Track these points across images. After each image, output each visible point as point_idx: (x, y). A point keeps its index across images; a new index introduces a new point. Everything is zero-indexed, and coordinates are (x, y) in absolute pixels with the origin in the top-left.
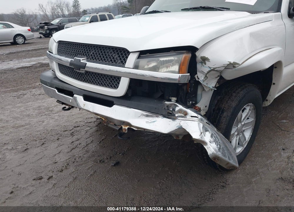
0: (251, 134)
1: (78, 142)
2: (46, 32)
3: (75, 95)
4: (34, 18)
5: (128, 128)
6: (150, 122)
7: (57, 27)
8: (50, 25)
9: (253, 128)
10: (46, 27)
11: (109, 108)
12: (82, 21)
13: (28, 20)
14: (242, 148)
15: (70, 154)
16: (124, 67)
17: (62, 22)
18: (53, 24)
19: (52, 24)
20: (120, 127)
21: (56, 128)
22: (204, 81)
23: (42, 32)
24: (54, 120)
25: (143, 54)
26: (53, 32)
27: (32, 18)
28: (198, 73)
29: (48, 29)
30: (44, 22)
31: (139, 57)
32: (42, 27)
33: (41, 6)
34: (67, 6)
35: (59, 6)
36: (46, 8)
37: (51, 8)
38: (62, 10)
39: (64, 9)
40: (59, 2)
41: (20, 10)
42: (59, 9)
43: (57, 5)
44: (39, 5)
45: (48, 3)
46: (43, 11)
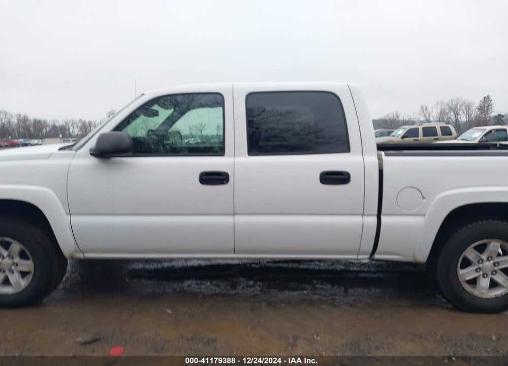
33: (424, 109)
34: (468, 108)
35: (454, 109)
36: (431, 111)
37: (439, 111)
38: (457, 114)
39: (461, 112)
40: (455, 102)
41: (392, 113)
42: (452, 113)
43: (450, 108)
44: (422, 107)
45: (437, 104)
46: (425, 115)
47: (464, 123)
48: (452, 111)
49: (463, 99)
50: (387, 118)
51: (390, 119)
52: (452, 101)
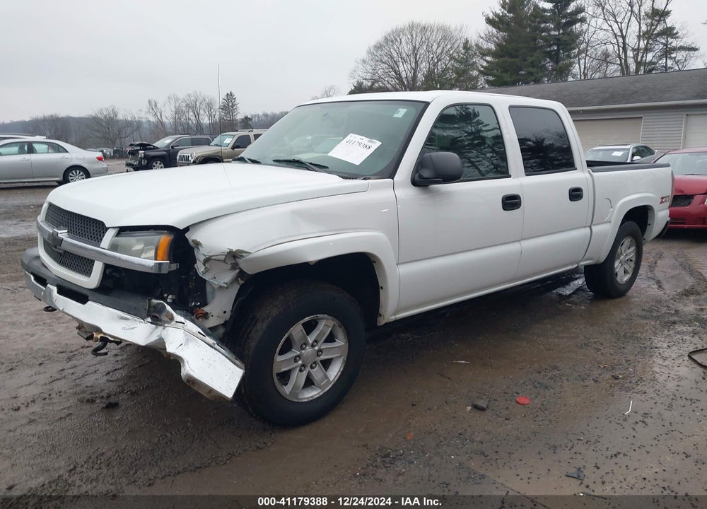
0: (342, 370)
1: (72, 371)
2: (140, 162)
3: (48, 285)
4: (135, 128)
5: (101, 337)
6: (127, 328)
7: (165, 153)
8: (150, 149)
9: (345, 359)
10: (140, 152)
11: (82, 305)
12: (217, 145)
13: (120, 133)
14: (320, 390)
15: (48, 387)
16: (99, 247)
17: (177, 144)
18: (157, 148)
19: (155, 148)
20: (89, 334)
21: (48, 347)
22: (203, 273)
23: (132, 162)
24: (53, 334)
25: (122, 230)
26: (154, 164)
27: (129, 129)
28: (198, 262)
29: (146, 157)
30: (138, 143)
31: (118, 235)
32: (134, 153)
33: (153, 105)
34: (210, 106)
35: (192, 107)
36: (163, 109)
37: (173, 109)
38: (197, 115)
39: (202, 112)
40: (193, 98)
41: (107, 109)
42: (191, 113)
43: (187, 105)
44: (149, 102)
45: (169, 98)
46: (156, 114)
47: (207, 127)
48: (190, 111)
49: (203, 95)
50: (99, 115)
51: (105, 117)
52: (189, 96)
